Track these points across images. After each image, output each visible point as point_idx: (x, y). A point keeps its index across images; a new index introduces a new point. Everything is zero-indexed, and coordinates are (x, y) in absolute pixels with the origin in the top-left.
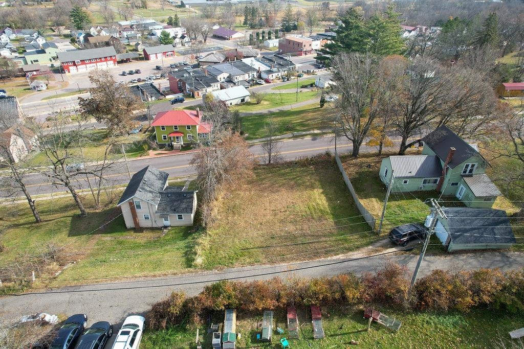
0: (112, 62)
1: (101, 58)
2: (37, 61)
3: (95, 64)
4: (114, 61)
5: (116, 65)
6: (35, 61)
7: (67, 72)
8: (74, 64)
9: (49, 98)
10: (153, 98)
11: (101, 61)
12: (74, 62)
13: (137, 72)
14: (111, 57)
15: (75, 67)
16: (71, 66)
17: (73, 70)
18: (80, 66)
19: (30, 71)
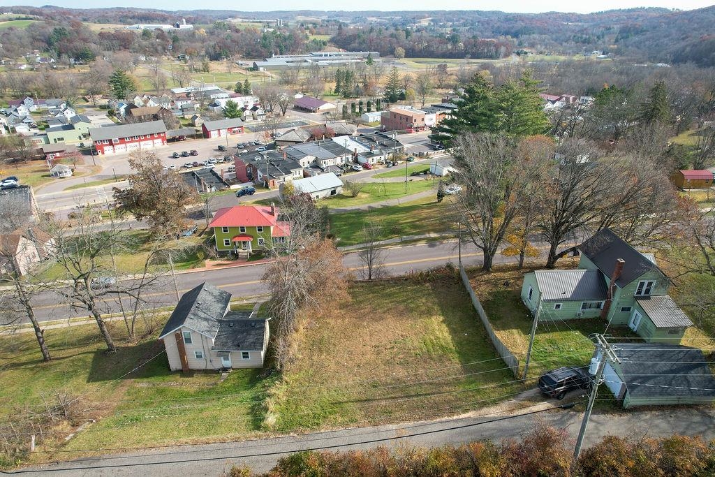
0: (160, 140)
1: (145, 136)
2: (62, 139)
3: (137, 143)
4: (163, 139)
5: (166, 144)
6: (59, 139)
7: (100, 154)
8: (111, 143)
9: (72, 188)
10: (213, 189)
11: (146, 139)
12: (110, 141)
13: (193, 153)
14: (159, 133)
15: (111, 147)
16: (106, 145)
17: (108, 150)
18: (118, 146)
19: (52, 152)
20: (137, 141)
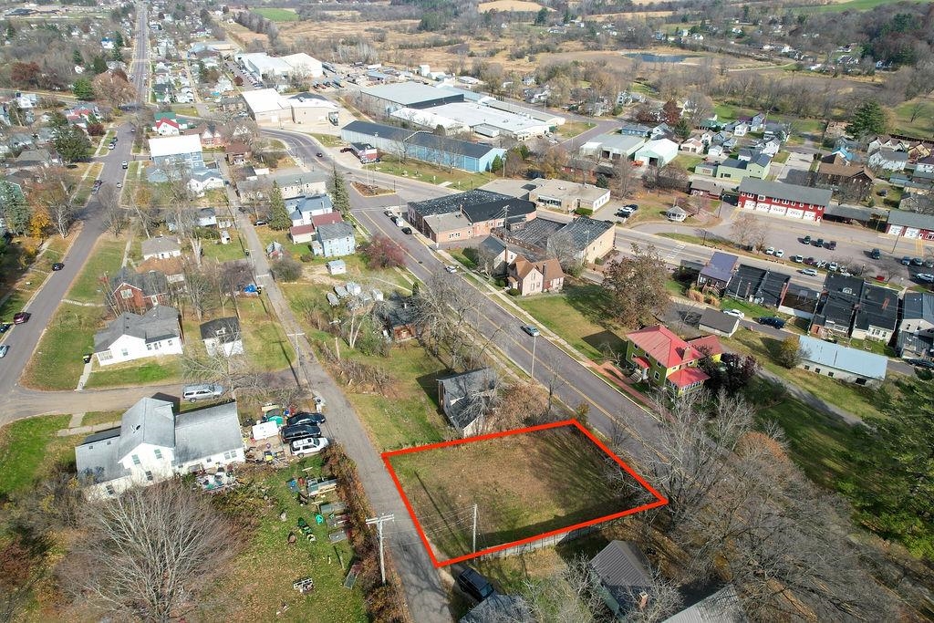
0: (814, 214)
1: (798, 203)
2: (729, 176)
3: (785, 208)
4: (818, 213)
5: (818, 220)
6: (726, 175)
7: (739, 206)
8: (755, 199)
9: (664, 235)
10: (757, 301)
11: (797, 207)
12: (756, 196)
13: (831, 246)
14: (816, 206)
15: (754, 204)
16: (750, 199)
17: (749, 205)
18: (762, 204)
19: (698, 190)
20: (785, 206)
